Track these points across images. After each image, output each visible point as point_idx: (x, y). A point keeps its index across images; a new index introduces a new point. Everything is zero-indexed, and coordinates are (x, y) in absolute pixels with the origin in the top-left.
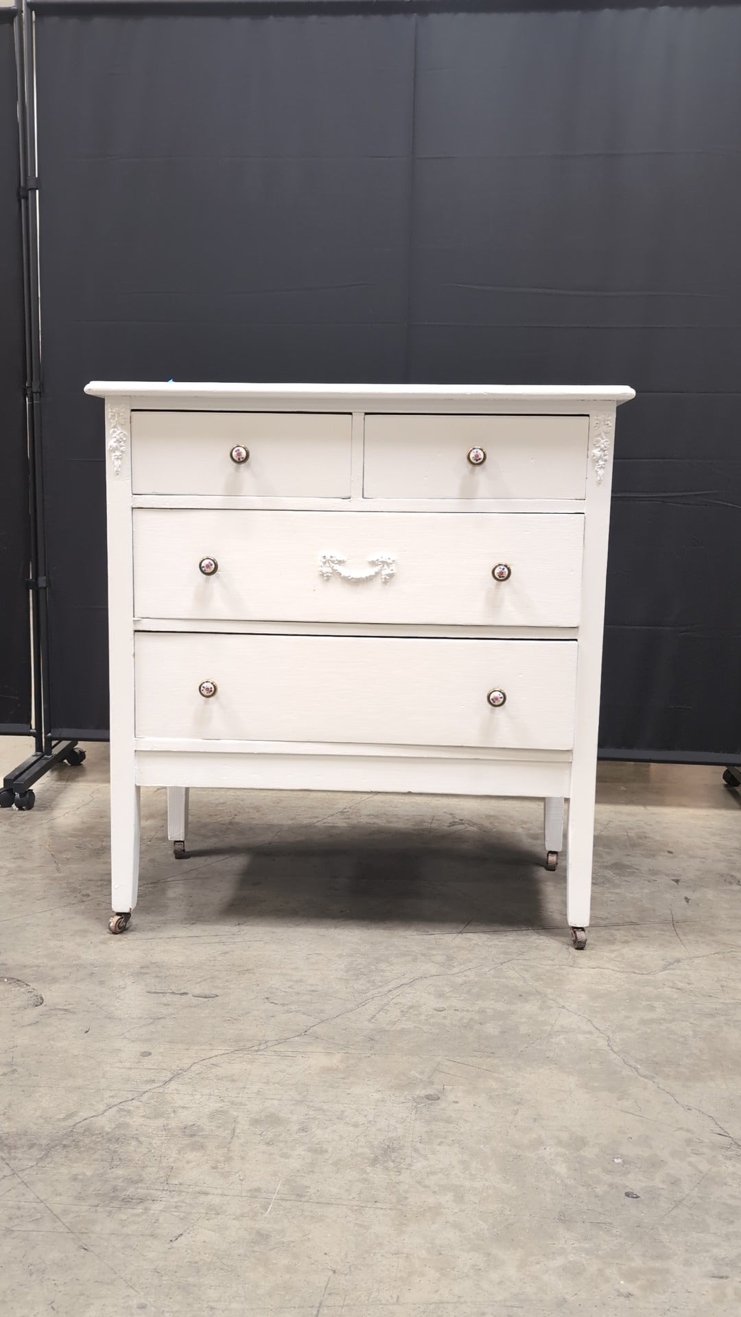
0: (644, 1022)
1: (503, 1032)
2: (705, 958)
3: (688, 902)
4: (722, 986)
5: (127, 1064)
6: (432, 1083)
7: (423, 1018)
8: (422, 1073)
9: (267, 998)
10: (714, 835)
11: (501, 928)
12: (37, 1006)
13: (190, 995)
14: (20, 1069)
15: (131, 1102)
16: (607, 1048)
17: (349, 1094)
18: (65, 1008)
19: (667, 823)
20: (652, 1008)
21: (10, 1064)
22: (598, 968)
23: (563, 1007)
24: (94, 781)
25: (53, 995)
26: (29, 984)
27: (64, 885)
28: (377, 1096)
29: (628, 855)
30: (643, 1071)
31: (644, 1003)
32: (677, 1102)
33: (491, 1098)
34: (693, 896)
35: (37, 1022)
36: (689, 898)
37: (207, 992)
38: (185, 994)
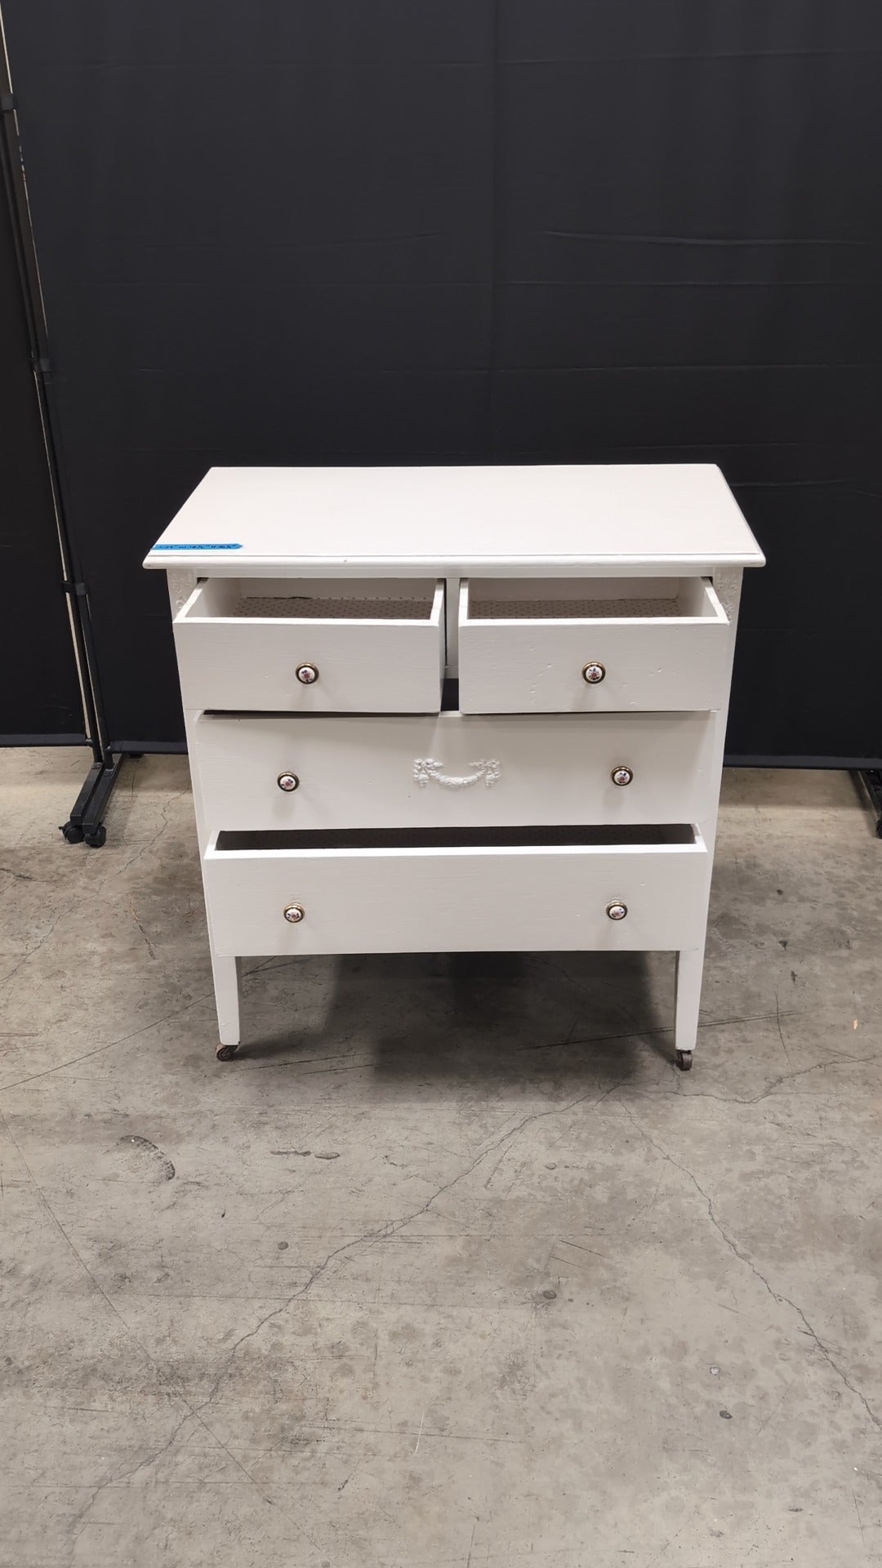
0: (746, 1177)
1: (611, 1198)
2: (807, 1074)
3: (794, 980)
4: (820, 1119)
5: (269, 1262)
6: (548, 1274)
7: (535, 1180)
8: (538, 1261)
9: (386, 1157)
10: (827, 857)
11: (608, 1034)
12: (170, 1178)
13: (312, 1155)
14: (171, 1273)
15: (279, 1314)
16: (709, 1217)
17: (474, 1293)
18: (197, 1180)
19: (778, 837)
20: (752, 1155)
21: (161, 1266)
22: (702, 1094)
23: (668, 1158)
24: (162, 788)
25: (184, 1158)
26: (156, 1145)
27: (162, 981)
28: (499, 1295)
29: (736, 899)
30: (741, 1249)
31: (745, 1148)
32: (770, 1291)
33: (602, 1293)
34: (801, 969)
35: (175, 1203)
36: (796, 973)
37: (328, 1151)
38: (307, 1153)
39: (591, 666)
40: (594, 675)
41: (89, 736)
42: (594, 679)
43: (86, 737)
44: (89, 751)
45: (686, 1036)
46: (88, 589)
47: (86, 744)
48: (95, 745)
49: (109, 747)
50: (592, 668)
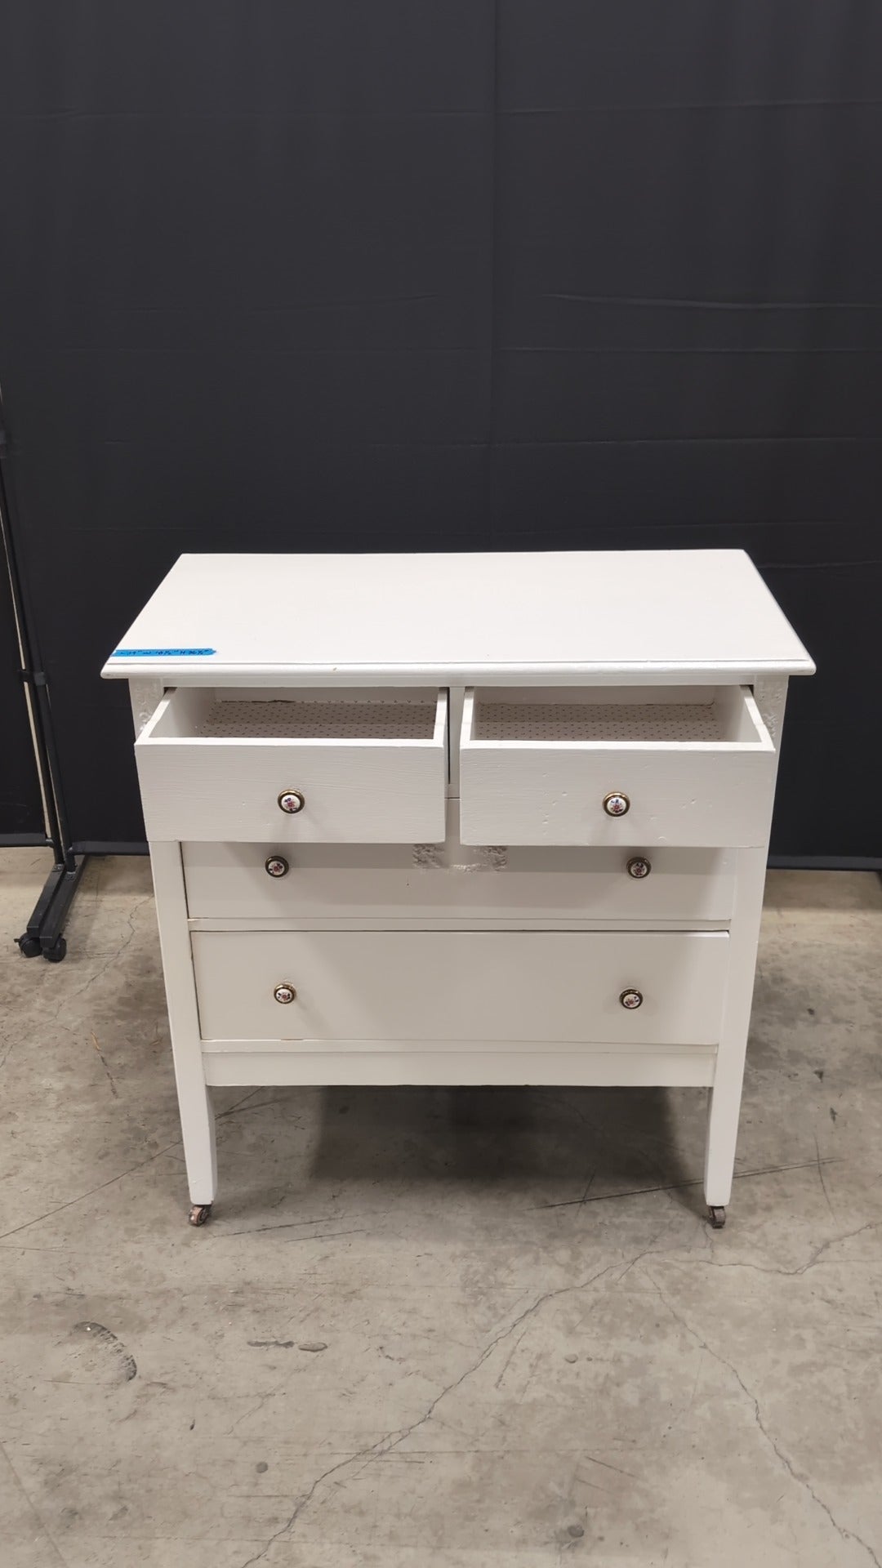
0: (797, 1370)
1: (642, 1401)
2: (856, 1236)
3: (834, 1118)
4: (876, 1294)
5: (245, 1489)
6: (573, 1504)
7: (554, 1376)
8: (561, 1485)
9: (381, 1348)
10: (860, 969)
11: (630, 1189)
12: (130, 1378)
13: (296, 1346)
14: (130, 1506)
15: (256, 1562)
16: (756, 1424)
17: (487, 1531)
18: (162, 1380)
19: (805, 946)
20: (800, 1342)
21: (118, 1497)
22: (740, 1264)
23: (705, 1347)
24: (129, 890)
25: (147, 1351)
26: (116, 1335)
27: (125, 1125)
28: (517, 1532)
29: (763, 1021)
30: (797, 1467)
31: (793, 1332)
32: (834, 1524)
33: (637, 1528)
34: (841, 1106)
35: (135, 1412)
36: (835, 1110)
37: (314, 1340)
38: (289, 1344)
39: (614, 796)
40: (617, 807)
41: (49, 836)
42: (617, 812)
43: (46, 837)
44: (50, 850)
45: (718, 1189)
46: (48, 679)
47: (46, 845)
48: (56, 846)
49: (71, 849)
50: (614, 799)
